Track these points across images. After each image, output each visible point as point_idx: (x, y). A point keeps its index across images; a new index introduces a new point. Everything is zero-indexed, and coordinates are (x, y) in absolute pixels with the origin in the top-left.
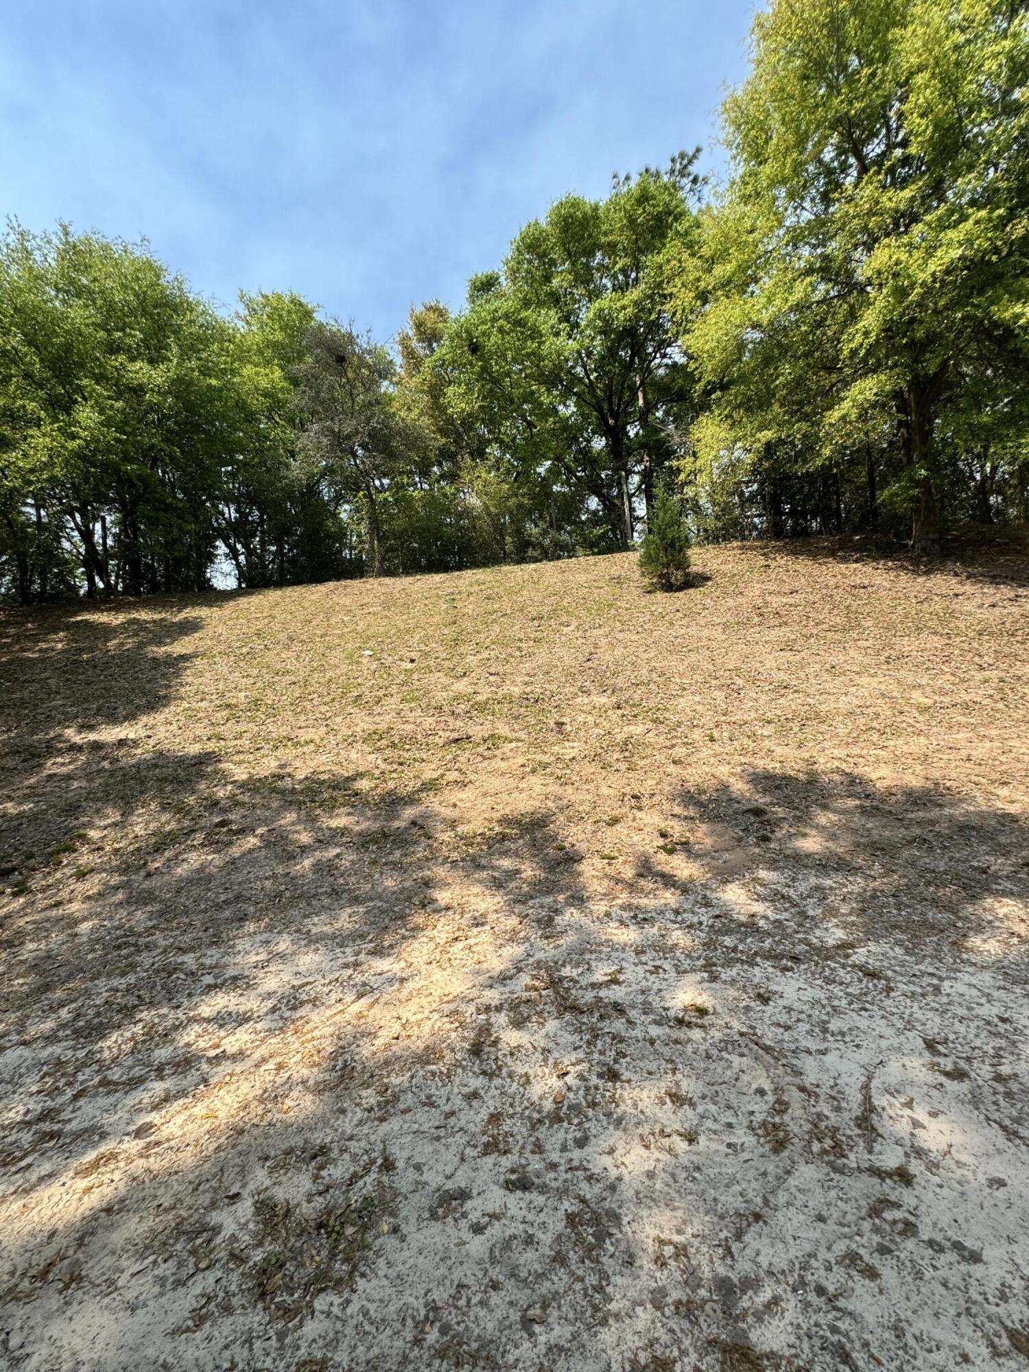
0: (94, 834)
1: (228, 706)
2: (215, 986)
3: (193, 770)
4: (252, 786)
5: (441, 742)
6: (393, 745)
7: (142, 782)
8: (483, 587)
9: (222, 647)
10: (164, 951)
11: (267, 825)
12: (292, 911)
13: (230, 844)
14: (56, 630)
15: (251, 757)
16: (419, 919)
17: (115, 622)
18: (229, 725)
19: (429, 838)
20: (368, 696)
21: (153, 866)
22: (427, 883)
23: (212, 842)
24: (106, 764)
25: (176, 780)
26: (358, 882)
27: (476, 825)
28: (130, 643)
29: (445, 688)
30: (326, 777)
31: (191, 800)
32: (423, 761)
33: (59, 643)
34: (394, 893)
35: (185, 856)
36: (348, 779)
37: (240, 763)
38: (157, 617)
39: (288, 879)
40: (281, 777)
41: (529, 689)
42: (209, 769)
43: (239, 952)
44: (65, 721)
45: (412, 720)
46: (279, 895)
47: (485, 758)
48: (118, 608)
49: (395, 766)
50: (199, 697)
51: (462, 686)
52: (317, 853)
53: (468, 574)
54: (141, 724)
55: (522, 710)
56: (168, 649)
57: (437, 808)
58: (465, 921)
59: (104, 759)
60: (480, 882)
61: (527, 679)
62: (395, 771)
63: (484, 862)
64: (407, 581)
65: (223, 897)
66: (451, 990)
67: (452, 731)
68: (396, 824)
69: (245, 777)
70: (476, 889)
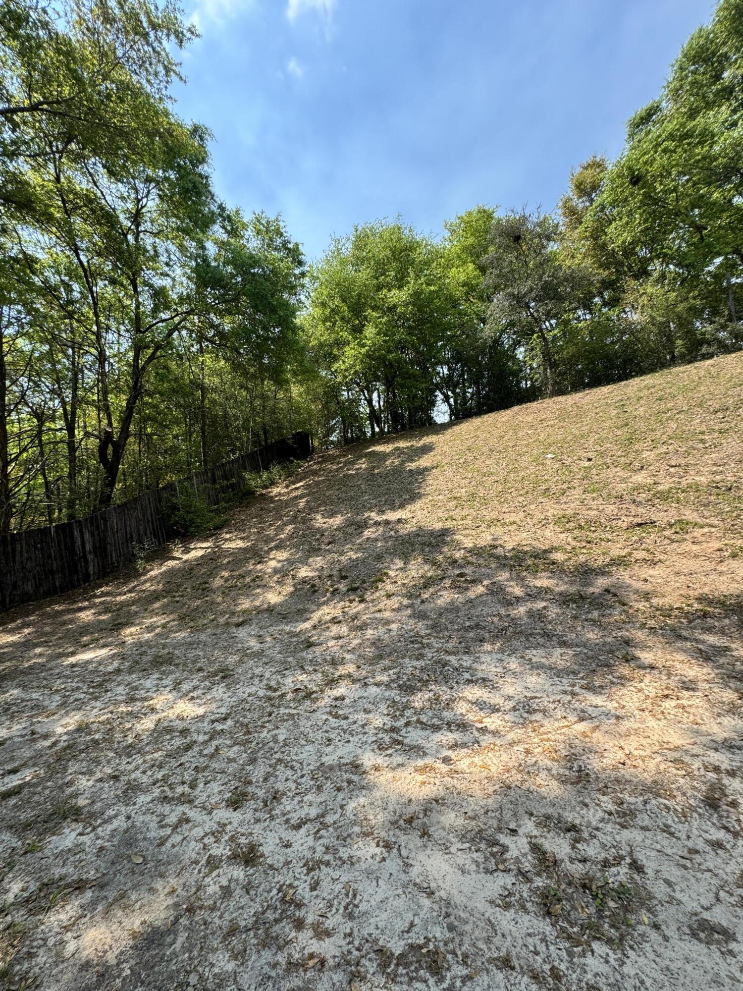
0: (392, 573)
1: (455, 498)
2: (472, 681)
3: (439, 538)
4: (477, 551)
5: (625, 526)
6: (580, 527)
7: (412, 545)
8: (653, 390)
9: (447, 460)
10: (437, 651)
11: (489, 579)
12: (515, 642)
13: (467, 589)
14: (360, 457)
15: (474, 533)
16: (624, 670)
17: (388, 451)
18: (457, 510)
19: (624, 605)
20: (554, 489)
21: (425, 596)
22: (627, 642)
23: (454, 586)
24: (392, 533)
25: (430, 545)
26: (564, 630)
27: (671, 600)
28: (397, 462)
29: (624, 480)
30: (529, 549)
31: (440, 558)
32: (609, 540)
33: (363, 464)
34: (598, 644)
35: (441, 593)
36: (545, 551)
37: (467, 536)
38: (409, 444)
39: (509, 619)
40: (495, 547)
41: (718, 478)
42: (448, 539)
43: (483, 663)
44: (370, 509)
45: (595, 507)
46: (505, 629)
47: (673, 541)
48: (387, 442)
49: (584, 544)
50: (437, 493)
51: (641, 478)
52: (528, 604)
53: (636, 383)
54: (408, 509)
55: (712, 498)
56: (417, 464)
57: (628, 581)
58: (673, 682)
59: (392, 530)
60: (685, 651)
61: (715, 468)
62: (584, 547)
63: (684, 633)
64: (577, 397)
65: (467, 624)
66: (671, 740)
67: (635, 516)
68: (591, 590)
69: (471, 545)
70: (680, 657)
